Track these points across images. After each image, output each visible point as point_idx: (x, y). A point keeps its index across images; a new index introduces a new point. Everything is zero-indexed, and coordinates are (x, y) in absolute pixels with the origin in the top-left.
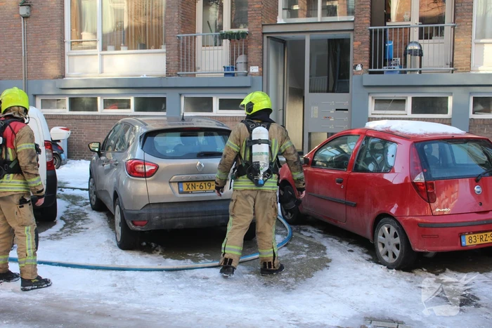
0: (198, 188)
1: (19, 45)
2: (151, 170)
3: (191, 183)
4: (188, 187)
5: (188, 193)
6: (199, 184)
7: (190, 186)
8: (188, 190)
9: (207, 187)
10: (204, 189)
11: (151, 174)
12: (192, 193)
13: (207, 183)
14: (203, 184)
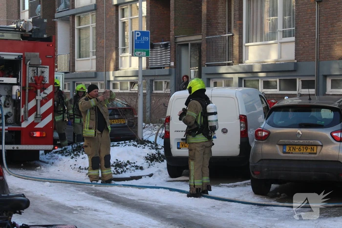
0: (297, 150)
1: (314, 28)
2: (265, 135)
3: (292, 146)
4: (290, 149)
5: (289, 153)
6: (298, 147)
7: (291, 149)
8: (290, 151)
9: (305, 150)
10: (302, 151)
11: (266, 137)
12: (292, 153)
13: (305, 147)
14: (302, 148)
